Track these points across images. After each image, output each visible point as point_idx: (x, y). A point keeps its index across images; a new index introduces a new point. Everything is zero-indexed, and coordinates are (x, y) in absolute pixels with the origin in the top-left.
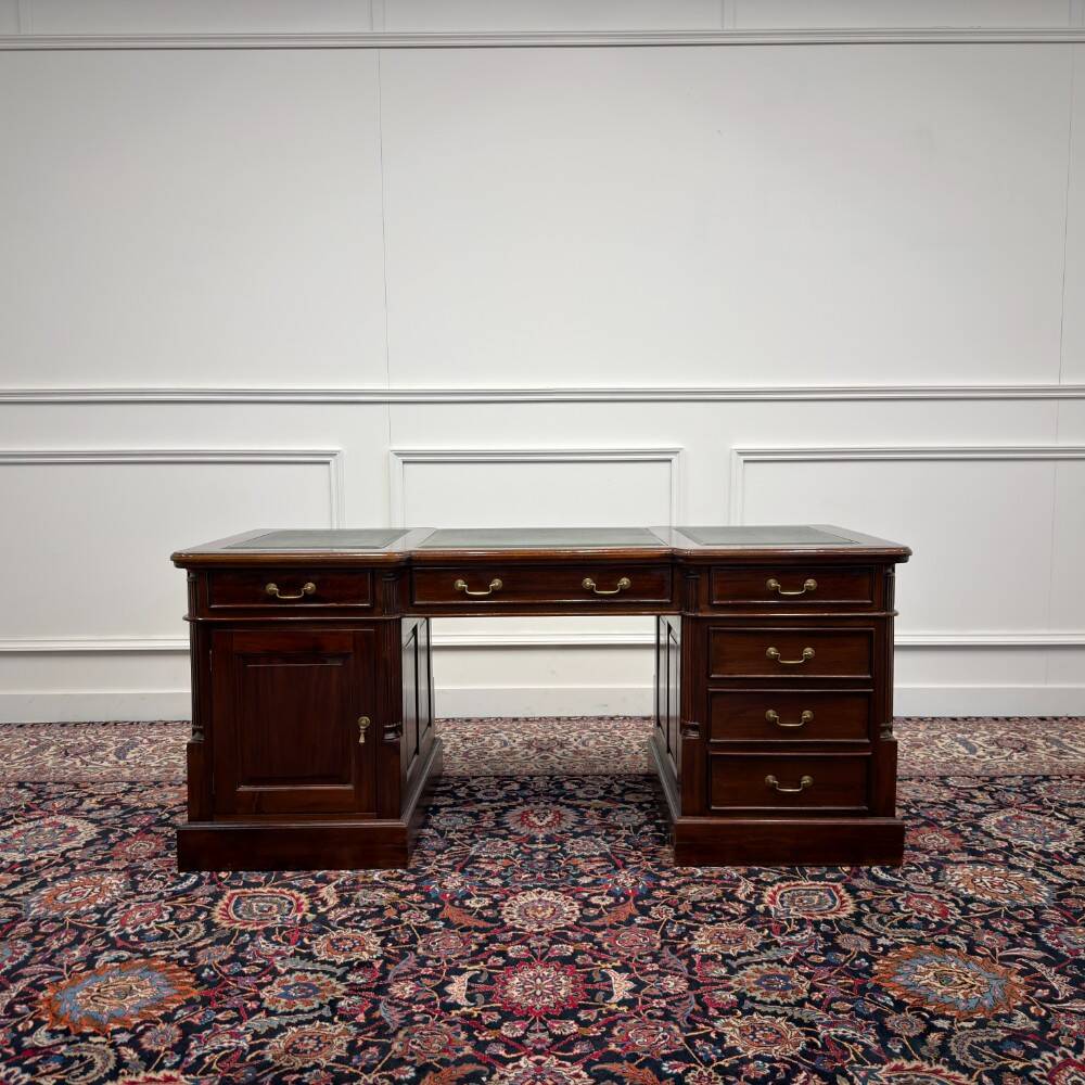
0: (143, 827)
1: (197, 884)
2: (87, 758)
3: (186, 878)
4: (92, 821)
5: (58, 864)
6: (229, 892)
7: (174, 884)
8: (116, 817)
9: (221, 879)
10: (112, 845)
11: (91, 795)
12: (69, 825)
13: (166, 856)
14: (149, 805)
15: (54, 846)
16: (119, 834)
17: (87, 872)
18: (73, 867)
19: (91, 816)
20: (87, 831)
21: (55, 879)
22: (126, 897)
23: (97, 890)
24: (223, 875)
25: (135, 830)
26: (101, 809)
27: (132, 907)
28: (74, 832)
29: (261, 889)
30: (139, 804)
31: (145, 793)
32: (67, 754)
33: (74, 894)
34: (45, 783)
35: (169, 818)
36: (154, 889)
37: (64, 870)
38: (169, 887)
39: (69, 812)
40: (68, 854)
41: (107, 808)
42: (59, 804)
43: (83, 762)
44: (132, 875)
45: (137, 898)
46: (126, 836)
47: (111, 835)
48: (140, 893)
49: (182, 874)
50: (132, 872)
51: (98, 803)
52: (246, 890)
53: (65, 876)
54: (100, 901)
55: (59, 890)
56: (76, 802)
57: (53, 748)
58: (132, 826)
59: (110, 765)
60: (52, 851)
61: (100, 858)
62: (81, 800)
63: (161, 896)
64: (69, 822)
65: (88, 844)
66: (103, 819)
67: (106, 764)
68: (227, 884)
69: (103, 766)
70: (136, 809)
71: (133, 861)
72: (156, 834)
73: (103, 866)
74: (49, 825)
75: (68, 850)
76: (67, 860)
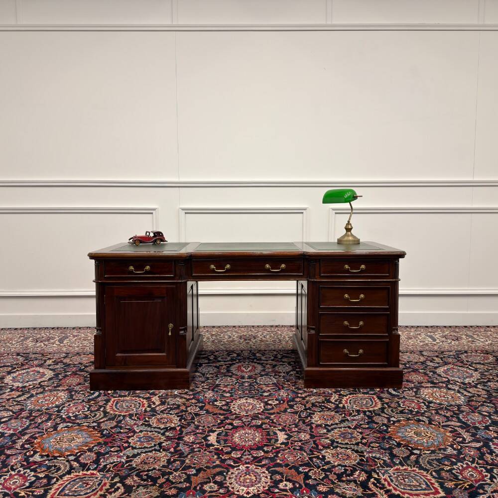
0: (73, 372)
1: (99, 396)
2: (46, 343)
3: (94, 393)
4: (51, 370)
5: (38, 388)
6: (113, 399)
7: (89, 396)
8: (61, 368)
9: (109, 394)
10: (61, 380)
11: (49, 359)
12: (41, 371)
13: (84, 384)
14: (75, 363)
15: (35, 380)
16: (63, 375)
17: (50, 391)
18: (44, 389)
19: (50, 367)
20: (49, 374)
21: (37, 394)
22: (68, 401)
23: (55, 398)
24: (109, 392)
25: (70, 373)
26: (54, 364)
27: (71, 405)
28: (43, 375)
29: (126, 398)
30: (71, 362)
31: (73, 358)
32: (37, 341)
33: (46, 400)
34: (29, 354)
35: (84, 369)
36: (80, 398)
37: (40, 390)
38: (86, 397)
39: (41, 366)
40: (41, 384)
41: (57, 364)
42: (36, 362)
43: (45, 344)
44: (70, 392)
45: (73, 402)
46: (66, 376)
47: (60, 376)
48: (74, 400)
49: (92, 392)
50: (70, 391)
51: (53, 362)
52: (120, 398)
53: (41, 393)
54: (57, 403)
55: (39, 398)
56: (43, 362)
57: (30, 339)
58: (68, 372)
59: (57, 346)
60: (35, 382)
61: (56, 385)
62: (45, 361)
63: (83, 401)
64: (41, 370)
65: (50, 379)
66: (56, 369)
67: (55, 345)
68: (112, 396)
69: (54, 347)
70: (70, 364)
71: (70, 386)
72: (79, 375)
73: (57, 388)
74: (32, 371)
75: (42, 382)
76: (41, 386)
